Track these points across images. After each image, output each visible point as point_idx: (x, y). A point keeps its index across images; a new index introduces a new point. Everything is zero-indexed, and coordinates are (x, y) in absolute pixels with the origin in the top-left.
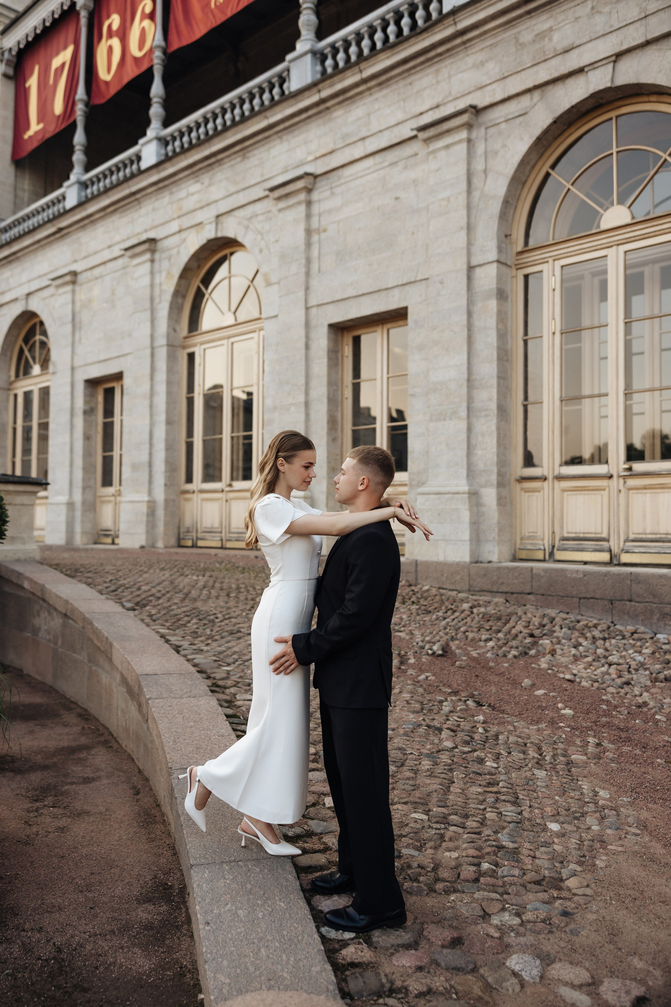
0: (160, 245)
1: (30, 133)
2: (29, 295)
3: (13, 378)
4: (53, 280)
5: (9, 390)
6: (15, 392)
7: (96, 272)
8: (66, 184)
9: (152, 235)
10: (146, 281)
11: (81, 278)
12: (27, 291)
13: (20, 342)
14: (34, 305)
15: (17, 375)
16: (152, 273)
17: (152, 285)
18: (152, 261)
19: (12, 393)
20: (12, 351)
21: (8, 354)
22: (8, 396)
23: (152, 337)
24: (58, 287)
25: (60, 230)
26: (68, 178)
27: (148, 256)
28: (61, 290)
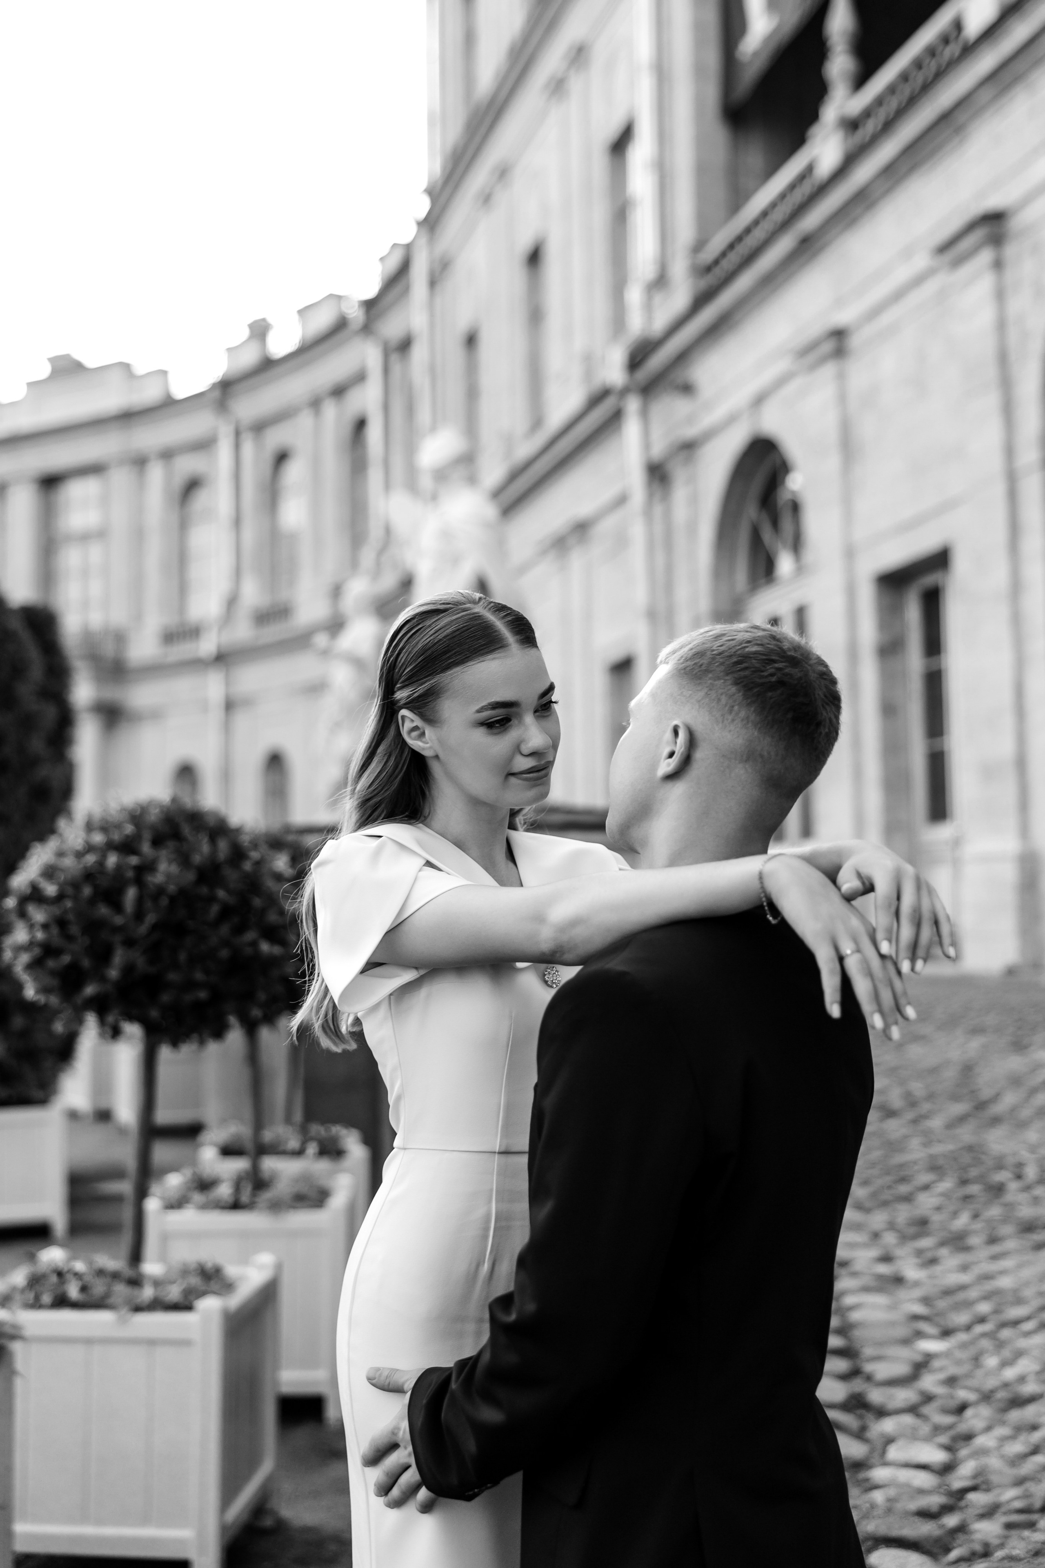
0: (1016, 223)
1: (750, 43)
2: (759, 399)
4: (798, 356)
7: (887, 318)
8: (813, 135)
9: (993, 202)
10: (986, 316)
11: (855, 341)
12: (753, 395)
13: (752, 509)
15: (753, 583)
16: (1000, 295)
17: (1001, 325)
18: (998, 265)
20: (737, 532)
23: (1010, 451)
24: (809, 370)
25: (806, 239)
26: (819, 119)
27: (986, 256)
28: (817, 378)
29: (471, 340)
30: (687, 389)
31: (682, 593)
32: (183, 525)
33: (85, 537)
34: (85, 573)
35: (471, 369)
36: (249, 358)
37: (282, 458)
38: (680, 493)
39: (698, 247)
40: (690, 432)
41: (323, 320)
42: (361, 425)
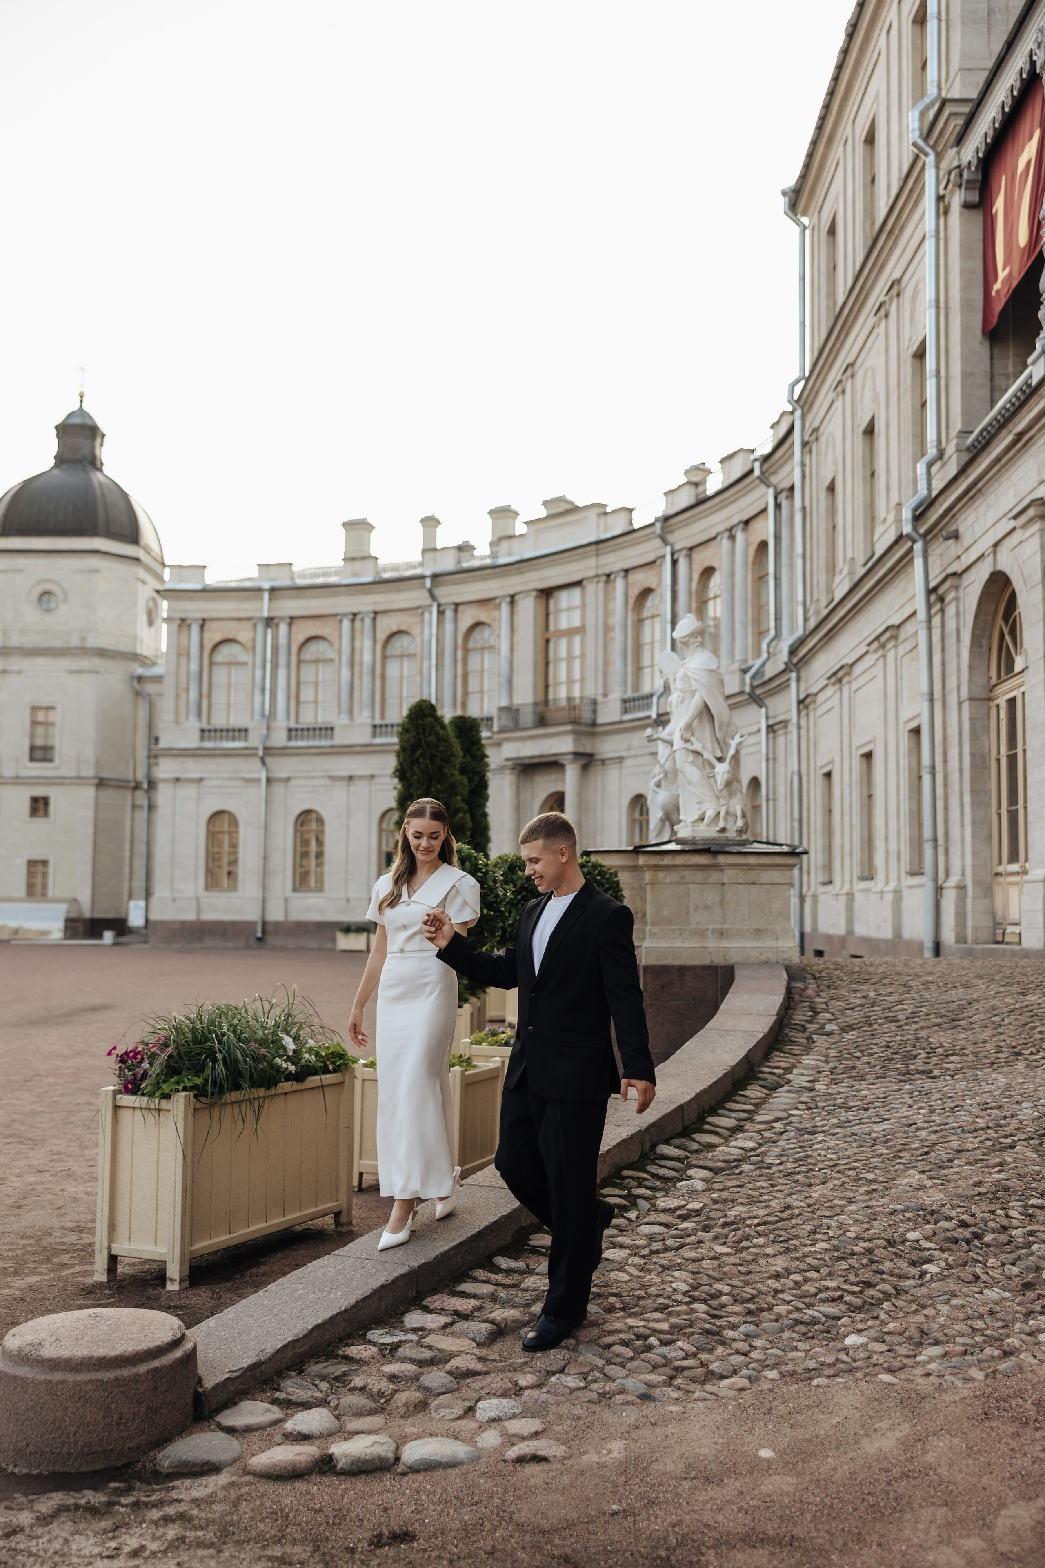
1: (997, 286)
2: (996, 545)
3: (994, 681)
4: (1015, 517)
5: (990, 699)
6: (996, 702)
8: (1030, 360)
12: (992, 542)
13: (1000, 622)
14: (1005, 562)
15: (999, 677)
19: (993, 704)
20: (990, 637)
21: (985, 642)
22: (989, 708)
24: (1024, 527)
25: (1020, 435)
26: (1034, 348)
28: (1028, 533)
29: (831, 488)
30: (956, 536)
31: (952, 683)
32: (639, 622)
33: (570, 633)
34: (570, 658)
35: (832, 510)
36: (686, 499)
37: (709, 571)
38: (951, 610)
39: (965, 433)
40: (957, 567)
41: (737, 469)
42: (763, 545)
